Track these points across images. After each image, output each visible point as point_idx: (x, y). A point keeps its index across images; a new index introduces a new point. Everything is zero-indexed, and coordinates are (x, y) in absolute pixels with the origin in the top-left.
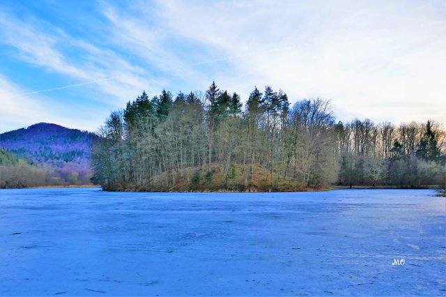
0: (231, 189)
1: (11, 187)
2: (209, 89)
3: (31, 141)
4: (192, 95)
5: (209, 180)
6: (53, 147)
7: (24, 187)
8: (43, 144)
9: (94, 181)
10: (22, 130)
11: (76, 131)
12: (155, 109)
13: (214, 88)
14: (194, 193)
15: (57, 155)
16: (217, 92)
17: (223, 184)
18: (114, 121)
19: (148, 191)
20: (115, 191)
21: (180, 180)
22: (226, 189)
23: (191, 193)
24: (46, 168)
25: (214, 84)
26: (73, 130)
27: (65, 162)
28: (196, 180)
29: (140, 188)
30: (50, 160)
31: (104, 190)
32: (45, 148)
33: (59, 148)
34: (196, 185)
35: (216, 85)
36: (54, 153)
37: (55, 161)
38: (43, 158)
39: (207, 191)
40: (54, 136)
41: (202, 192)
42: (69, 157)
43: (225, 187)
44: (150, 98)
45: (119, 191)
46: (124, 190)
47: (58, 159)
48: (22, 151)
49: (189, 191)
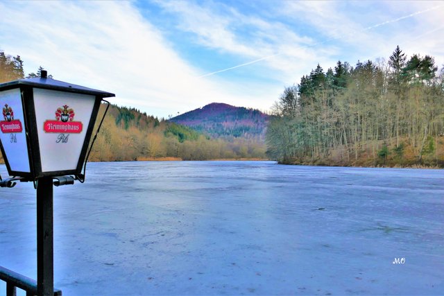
0: (428, 165)
1: (195, 160)
2: (392, 54)
3: (206, 119)
4: (369, 63)
5: (401, 154)
6: (224, 124)
7: (204, 159)
8: (215, 121)
9: (269, 154)
10: (198, 110)
11: (243, 109)
12: (330, 82)
13: (398, 53)
14: (382, 168)
15: (228, 131)
16: (402, 58)
17: (417, 159)
18: (289, 97)
19: (327, 165)
20: (291, 164)
21: (362, 154)
22: (422, 164)
23: (378, 168)
24: (219, 143)
25: (398, 49)
26: (240, 108)
27: (235, 138)
28: (383, 155)
29: (318, 162)
30: (222, 136)
31: (279, 163)
32: (218, 125)
33: (229, 124)
34: (383, 160)
35: (400, 50)
36: (225, 129)
37: (226, 136)
38: (216, 134)
39: (398, 166)
40: (224, 114)
41: (391, 167)
42: (237, 133)
43: (420, 163)
44: (325, 71)
45: (296, 164)
46: (301, 163)
47: (228, 134)
48: (199, 128)
49: (376, 166)
